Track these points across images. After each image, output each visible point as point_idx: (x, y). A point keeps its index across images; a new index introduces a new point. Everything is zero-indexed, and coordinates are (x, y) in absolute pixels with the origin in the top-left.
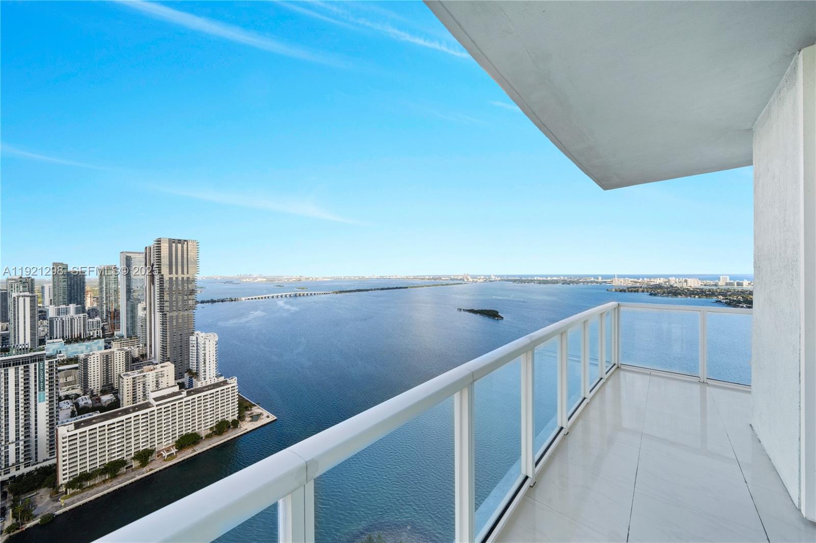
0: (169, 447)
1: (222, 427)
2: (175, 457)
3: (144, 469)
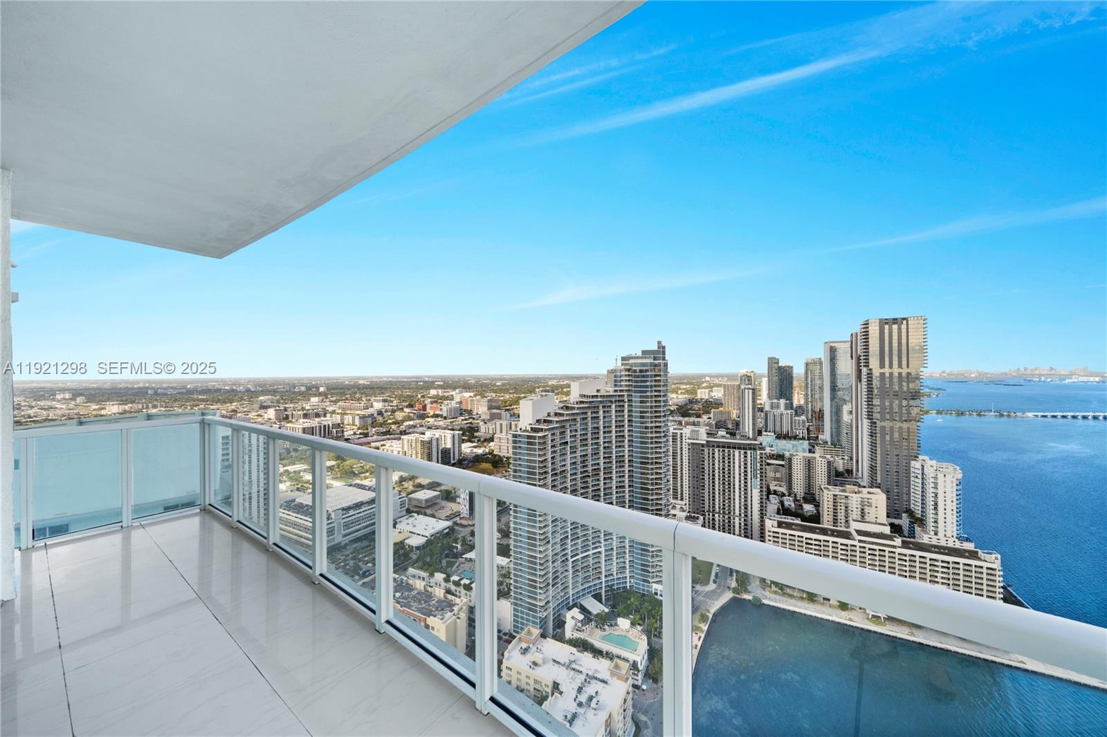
2: (884, 625)
3: (842, 614)
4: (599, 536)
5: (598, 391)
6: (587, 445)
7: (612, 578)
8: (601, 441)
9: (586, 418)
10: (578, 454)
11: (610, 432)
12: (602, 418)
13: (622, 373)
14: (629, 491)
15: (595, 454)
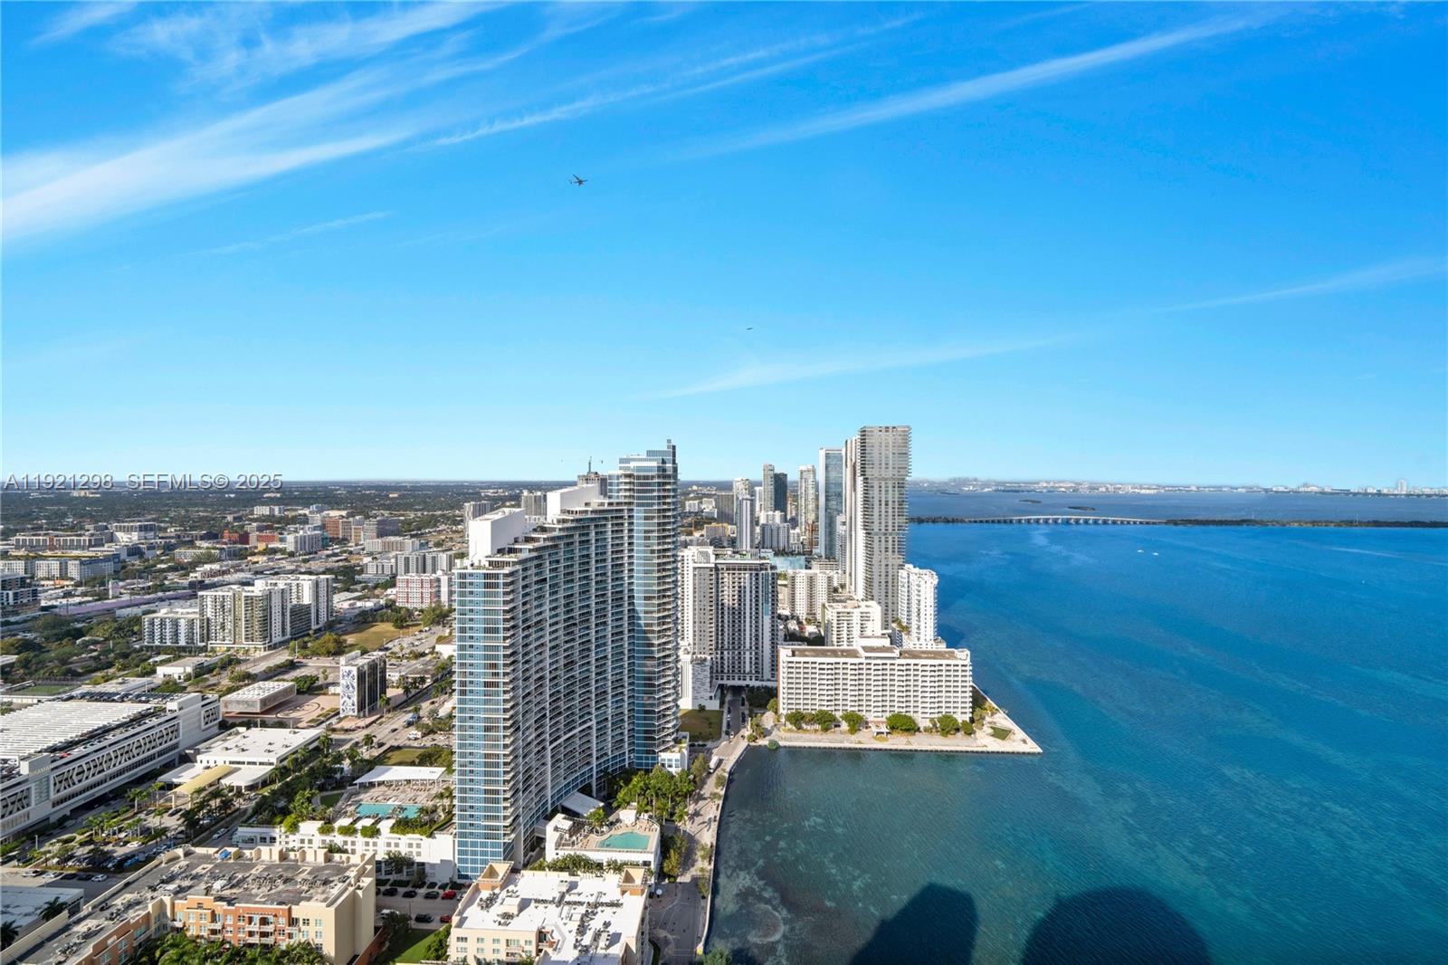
0: (879, 722)
1: (947, 726)
2: (886, 740)
3: (853, 737)
4: (588, 706)
5: (587, 504)
6: (572, 581)
7: (606, 758)
8: (593, 573)
9: (572, 543)
10: (561, 594)
11: (605, 560)
12: (593, 541)
13: (621, 480)
14: (629, 637)
15: (583, 592)
